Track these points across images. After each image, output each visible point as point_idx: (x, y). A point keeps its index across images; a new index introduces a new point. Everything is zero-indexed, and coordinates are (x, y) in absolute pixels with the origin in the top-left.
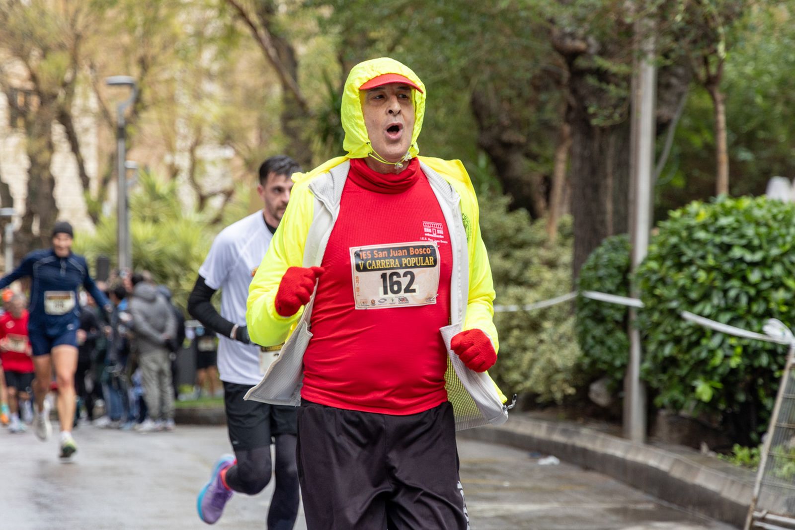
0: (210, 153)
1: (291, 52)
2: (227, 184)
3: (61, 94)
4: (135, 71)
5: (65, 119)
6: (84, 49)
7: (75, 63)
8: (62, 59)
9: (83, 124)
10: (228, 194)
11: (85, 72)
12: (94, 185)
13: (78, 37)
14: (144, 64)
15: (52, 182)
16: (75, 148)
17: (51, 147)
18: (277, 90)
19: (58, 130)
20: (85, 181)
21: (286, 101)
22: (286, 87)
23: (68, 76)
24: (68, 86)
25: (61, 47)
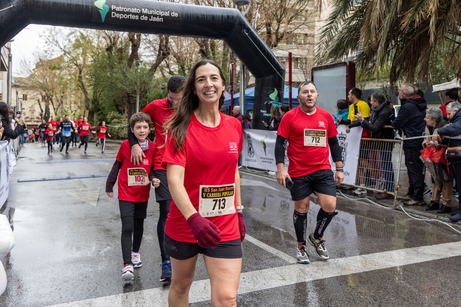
0: (72, 105)
1: (87, 92)
2: (75, 109)
3: (51, 97)
4: (62, 93)
5: (51, 100)
6: (54, 90)
7: (53, 92)
8: (51, 92)
9: (54, 101)
10: (76, 111)
11: (54, 93)
12: (56, 110)
13: (53, 89)
14: (63, 93)
15: (49, 109)
16: (53, 104)
17: (49, 104)
18: (84, 97)
19: (50, 102)
20: (54, 109)
21: (86, 98)
22: (86, 96)
23: (52, 94)
24: (52, 96)
25: (51, 90)
